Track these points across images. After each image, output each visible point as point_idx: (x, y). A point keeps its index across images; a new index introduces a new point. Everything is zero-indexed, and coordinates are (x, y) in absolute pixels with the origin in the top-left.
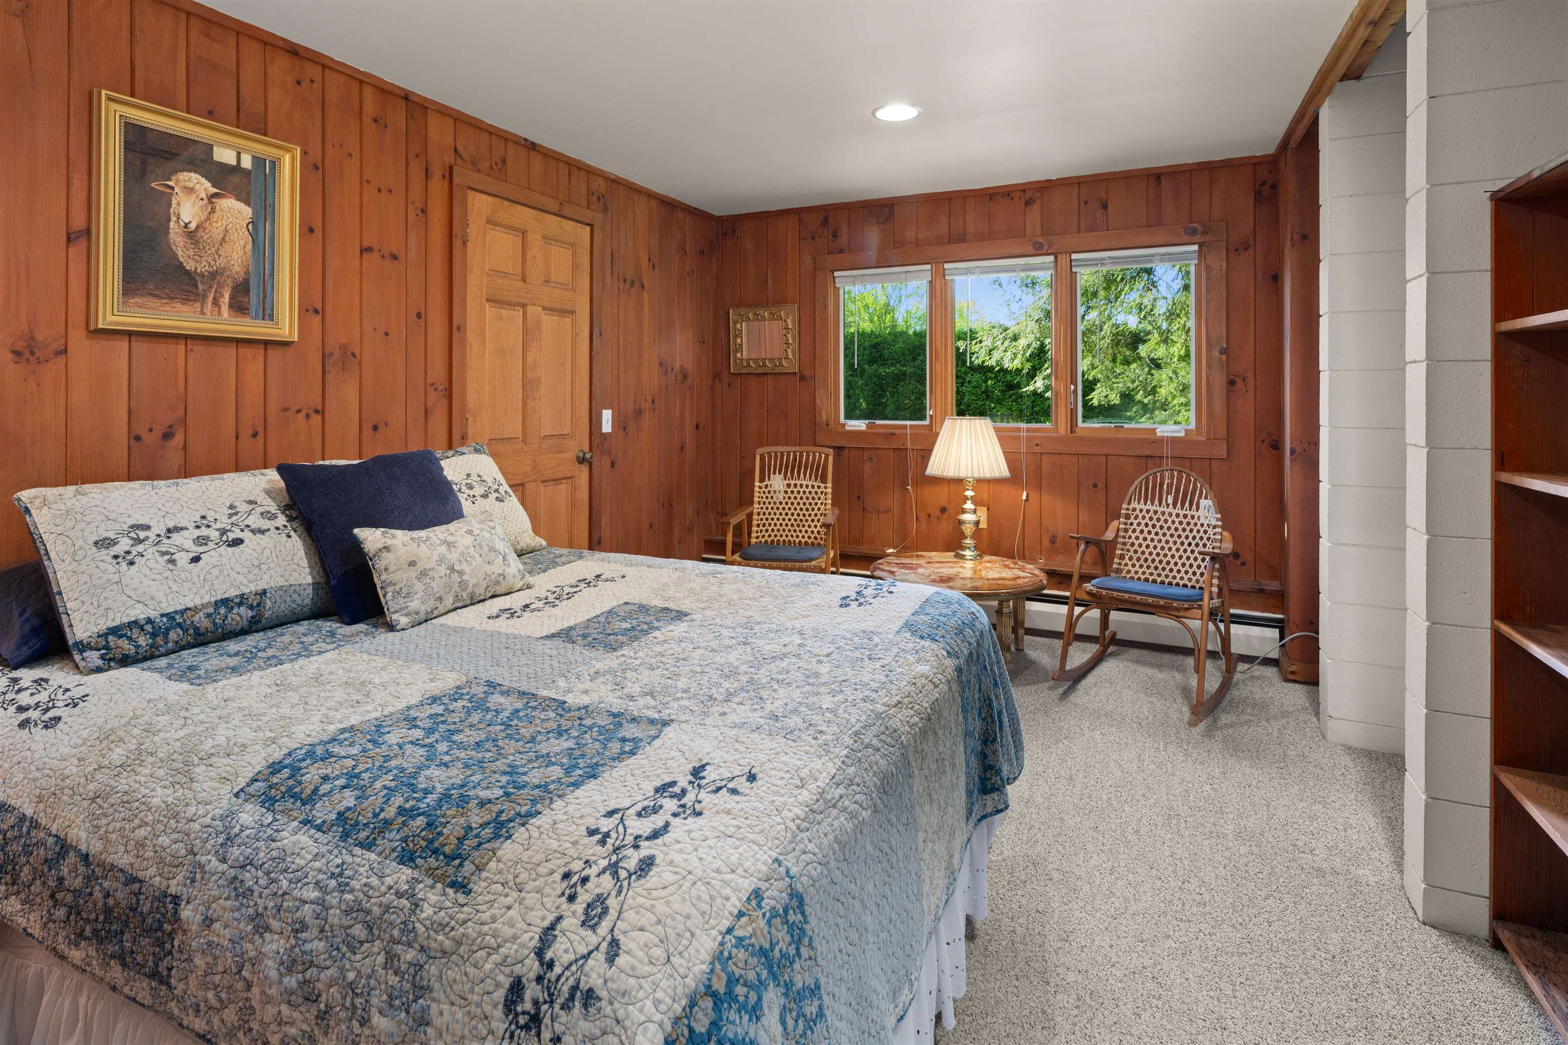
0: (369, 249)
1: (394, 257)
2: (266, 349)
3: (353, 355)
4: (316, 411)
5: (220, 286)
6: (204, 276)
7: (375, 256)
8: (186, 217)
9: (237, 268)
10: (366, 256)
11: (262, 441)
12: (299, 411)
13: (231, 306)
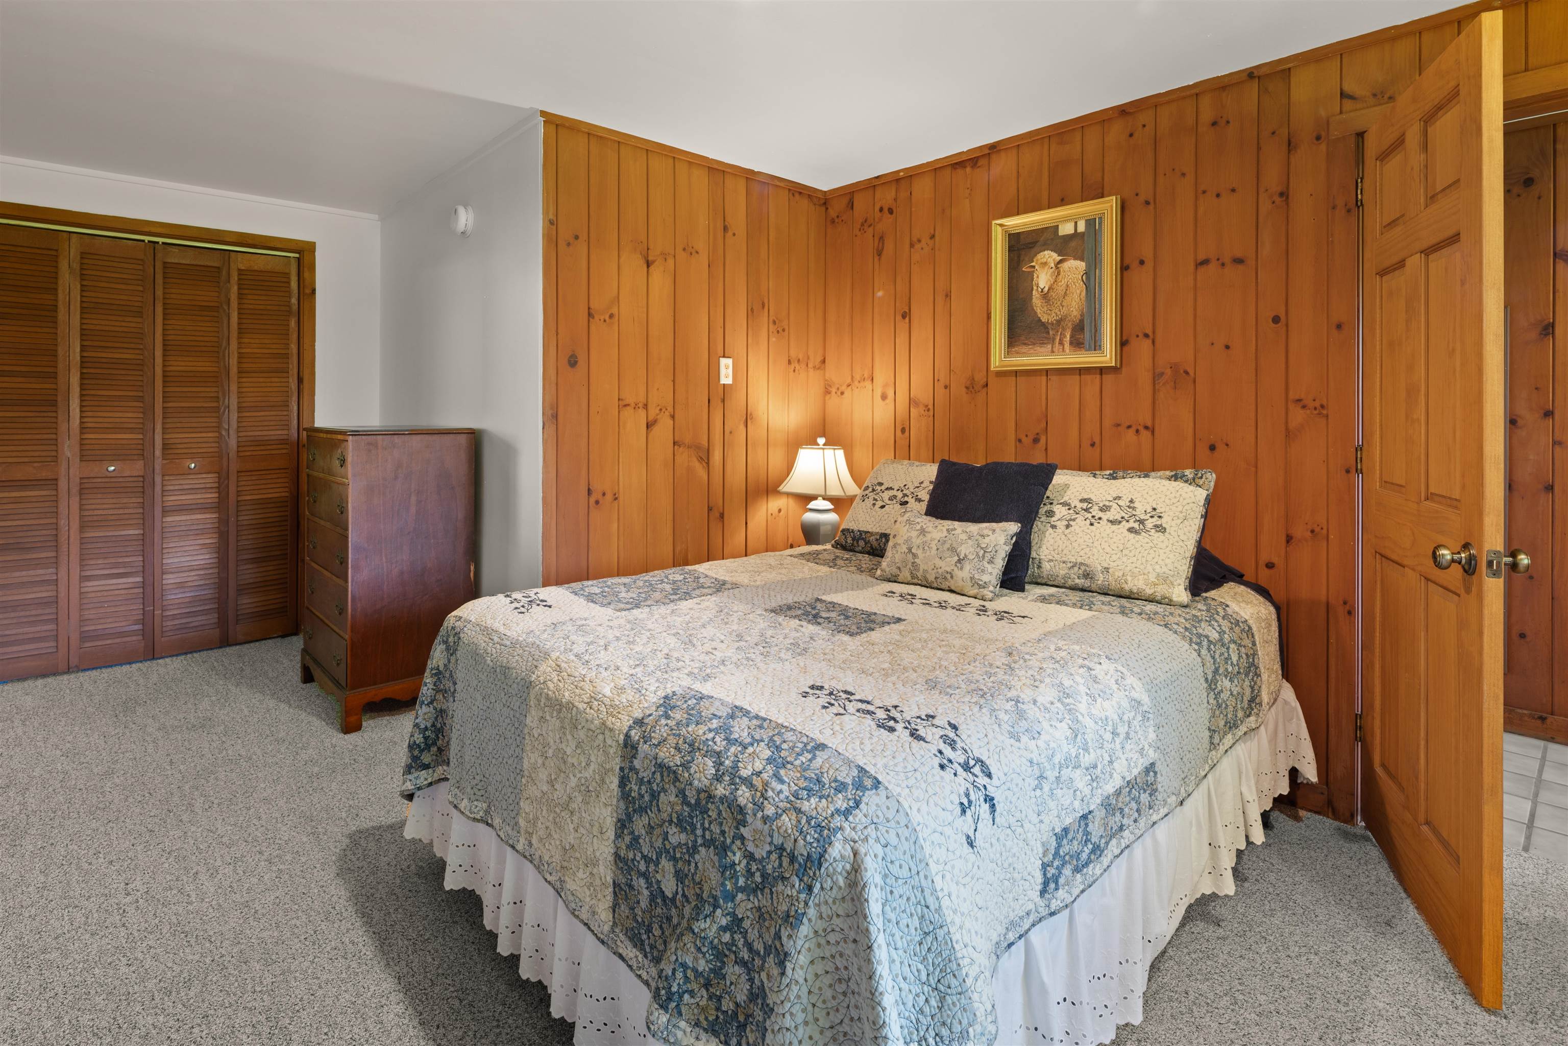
0: (1205, 262)
1: (1239, 261)
2: (1101, 374)
3: (1187, 373)
4: (1146, 428)
5: (1064, 329)
6: (1052, 324)
7: (1213, 267)
8: (1042, 285)
9: (1075, 313)
10: (1202, 270)
11: (1098, 450)
12: (1129, 427)
13: (1071, 343)
